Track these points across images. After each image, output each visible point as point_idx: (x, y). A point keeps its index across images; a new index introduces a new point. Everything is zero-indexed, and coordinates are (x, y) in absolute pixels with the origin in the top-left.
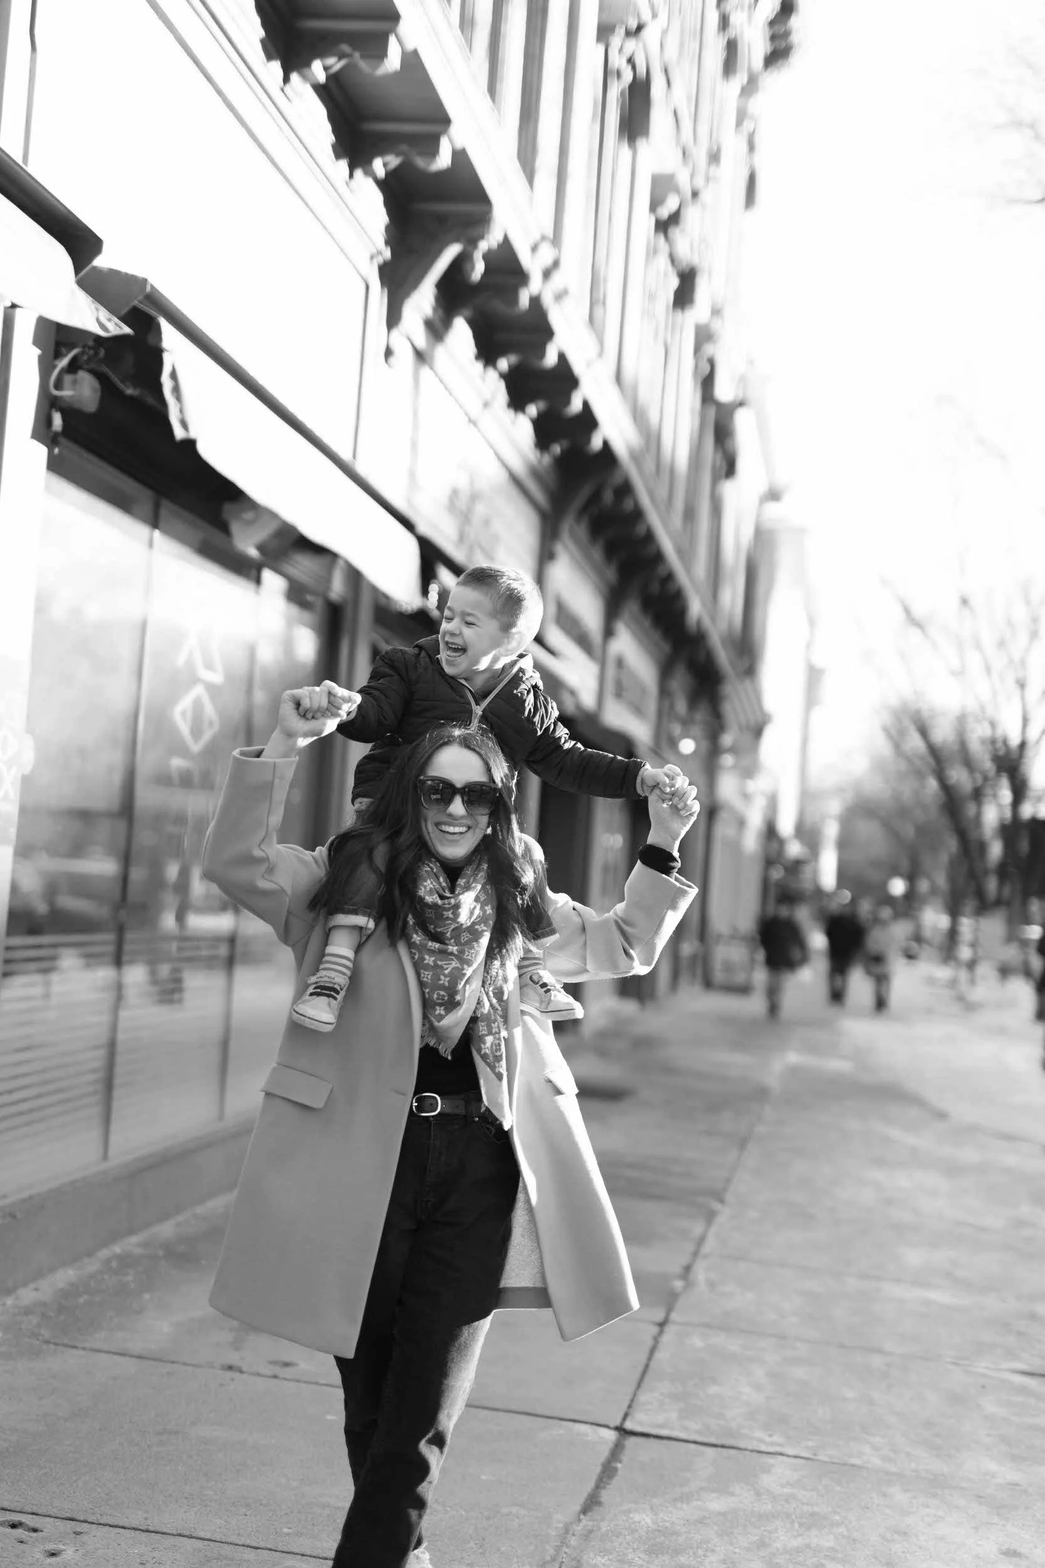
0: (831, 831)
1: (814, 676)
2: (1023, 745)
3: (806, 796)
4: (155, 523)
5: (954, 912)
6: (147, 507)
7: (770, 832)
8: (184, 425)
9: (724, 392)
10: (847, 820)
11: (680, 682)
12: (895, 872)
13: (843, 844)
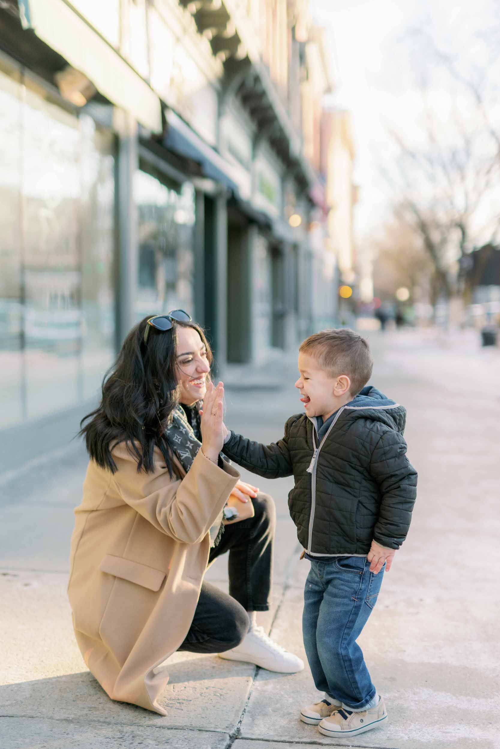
0: (367, 269)
1: (354, 190)
2: (466, 210)
3: (355, 253)
4: (21, 81)
5: (434, 302)
6: (17, 74)
7: (339, 272)
8: (29, 20)
9: (302, 34)
10: (376, 264)
11: (291, 186)
12: (401, 285)
13: (375, 275)
